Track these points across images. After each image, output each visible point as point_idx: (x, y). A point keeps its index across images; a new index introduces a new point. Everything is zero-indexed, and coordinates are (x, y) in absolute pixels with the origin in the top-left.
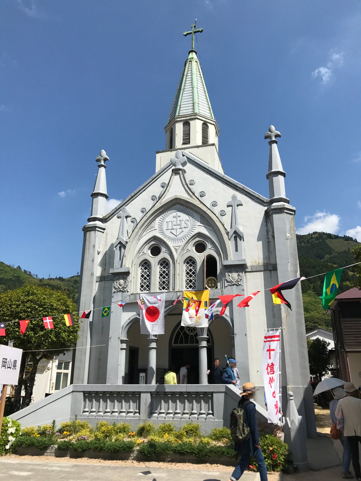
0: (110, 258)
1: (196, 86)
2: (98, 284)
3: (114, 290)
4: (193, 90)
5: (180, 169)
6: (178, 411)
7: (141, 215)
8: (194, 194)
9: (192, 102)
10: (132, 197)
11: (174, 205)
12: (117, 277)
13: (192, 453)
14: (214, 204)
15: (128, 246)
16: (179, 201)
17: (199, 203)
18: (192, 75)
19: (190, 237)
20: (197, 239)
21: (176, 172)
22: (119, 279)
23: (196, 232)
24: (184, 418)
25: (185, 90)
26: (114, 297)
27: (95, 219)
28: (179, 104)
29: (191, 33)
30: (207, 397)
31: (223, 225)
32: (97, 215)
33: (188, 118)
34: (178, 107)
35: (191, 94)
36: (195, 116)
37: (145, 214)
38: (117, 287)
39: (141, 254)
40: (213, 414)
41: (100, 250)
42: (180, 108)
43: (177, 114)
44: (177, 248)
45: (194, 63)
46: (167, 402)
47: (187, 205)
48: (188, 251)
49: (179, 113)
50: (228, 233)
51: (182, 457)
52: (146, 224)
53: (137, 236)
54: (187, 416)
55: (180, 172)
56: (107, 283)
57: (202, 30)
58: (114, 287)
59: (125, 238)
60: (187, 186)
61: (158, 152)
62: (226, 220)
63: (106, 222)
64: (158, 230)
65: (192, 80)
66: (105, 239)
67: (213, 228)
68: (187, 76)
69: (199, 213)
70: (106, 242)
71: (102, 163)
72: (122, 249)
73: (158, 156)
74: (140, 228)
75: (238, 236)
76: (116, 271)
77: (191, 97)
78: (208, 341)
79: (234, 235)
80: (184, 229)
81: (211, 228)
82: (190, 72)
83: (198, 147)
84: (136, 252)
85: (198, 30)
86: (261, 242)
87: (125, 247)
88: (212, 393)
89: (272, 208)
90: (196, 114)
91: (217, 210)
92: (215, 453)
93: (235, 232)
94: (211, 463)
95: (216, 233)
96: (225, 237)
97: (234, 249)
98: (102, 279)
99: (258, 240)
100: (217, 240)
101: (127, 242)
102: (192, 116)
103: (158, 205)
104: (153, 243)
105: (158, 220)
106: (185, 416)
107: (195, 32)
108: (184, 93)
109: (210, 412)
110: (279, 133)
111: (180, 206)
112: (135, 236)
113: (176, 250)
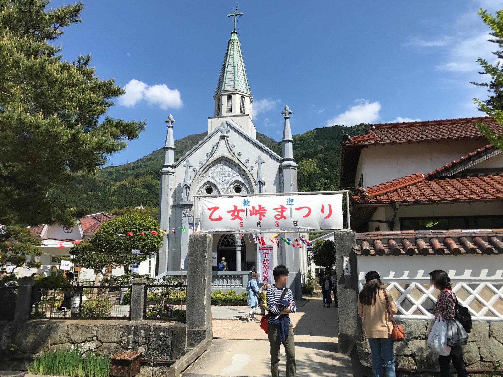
0: (178, 192)
1: (236, 66)
2: (171, 210)
3: (183, 215)
4: (234, 69)
5: (225, 136)
6: (224, 284)
7: (200, 166)
8: (234, 154)
9: (233, 79)
10: (193, 151)
11: (221, 160)
12: (185, 207)
13: (231, 301)
14: (247, 162)
15: (191, 187)
16: (225, 158)
17: (237, 160)
18: (233, 55)
19: (231, 183)
20: (236, 184)
21: (222, 137)
22: (186, 208)
23: (235, 179)
24: (227, 288)
25: (229, 68)
26: (184, 219)
27: (167, 166)
28: (224, 80)
29: (233, 15)
30: (239, 277)
31: (252, 176)
32: (168, 163)
33: (230, 93)
34: (224, 83)
35: (233, 72)
36: (235, 92)
37: (202, 166)
38: (185, 213)
39: (200, 193)
40: (242, 286)
41: (171, 187)
42: (225, 83)
43: (223, 90)
44: (223, 189)
45: (235, 44)
46: (218, 280)
47: (230, 161)
48: (230, 192)
49: (224, 88)
50: (255, 182)
51: (226, 303)
52: (203, 173)
53: (197, 181)
54: (229, 287)
55: (225, 138)
56: (178, 210)
57: (242, 14)
58: (183, 213)
59: (189, 182)
60: (230, 148)
61: (209, 118)
62: (254, 172)
63: (175, 168)
64: (211, 177)
65: (233, 60)
66: (174, 180)
67: (246, 177)
68: (230, 55)
69: (237, 167)
70: (175, 182)
71: (170, 125)
72: (188, 189)
73: (210, 120)
74: (199, 175)
75: (261, 183)
76: (184, 203)
77: (233, 74)
78: (242, 246)
79: (259, 183)
80: (227, 177)
81: (245, 178)
82: (232, 52)
83: (237, 116)
84: (197, 191)
85: (238, 13)
86: (276, 186)
87: (189, 188)
88: (242, 275)
89: (283, 165)
90: (236, 90)
91: (249, 166)
92: (242, 301)
93: (259, 181)
94: (240, 305)
95: (248, 180)
96: (253, 184)
97: (259, 191)
98: (174, 207)
99: (274, 185)
100: (248, 185)
101: (190, 185)
102: (233, 91)
103: (210, 161)
104: (207, 185)
105: (211, 170)
106: (228, 287)
107: (236, 15)
108: (228, 70)
109: (241, 284)
110: (291, 111)
111: (225, 162)
112: (196, 181)
113: (223, 191)
